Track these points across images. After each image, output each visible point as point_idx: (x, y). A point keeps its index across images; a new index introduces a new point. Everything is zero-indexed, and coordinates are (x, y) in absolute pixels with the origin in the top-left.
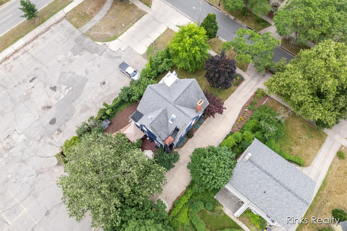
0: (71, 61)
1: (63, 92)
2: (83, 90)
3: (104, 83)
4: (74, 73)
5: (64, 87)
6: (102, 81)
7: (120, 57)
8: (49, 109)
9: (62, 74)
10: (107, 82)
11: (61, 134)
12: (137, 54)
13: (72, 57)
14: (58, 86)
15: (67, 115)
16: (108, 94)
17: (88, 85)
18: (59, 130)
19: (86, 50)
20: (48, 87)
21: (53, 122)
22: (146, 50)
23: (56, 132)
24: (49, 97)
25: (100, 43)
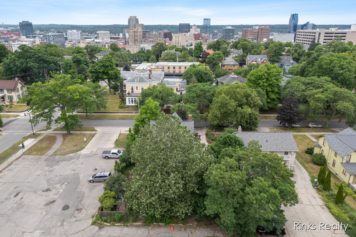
1: (60, 189)
2: (79, 179)
4: (61, 175)
5: (58, 185)
6: (92, 169)
7: (97, 154)
8: (54, 203)
9: (49, 180)
10: (98, 168)
11: (83, 211)
12: (109, 148)
13: (51, 169)
14: (50, 187)
15: (78, 198)
17: (82, 175)
18: (77, 209)
19: (61, 161)
20: (40, 192)
21: (66, 208)
22: (114, 145)
23: (76, 212)
24: (47, 196)
25: (72, 155)
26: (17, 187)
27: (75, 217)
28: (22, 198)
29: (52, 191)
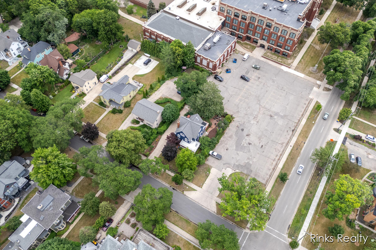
0: (248, 158)
1: (244, 142)
2: (236, 145)
3: (227, 150)
4: (244, 152)
5: (245, 145)
6: (228, 151)
7: (224, 164)
8: (247, 135)
9: (249, 151)
10: (226, 150)
11: (236, 126)
12: (215, 168)
13: (248, 161)
14: (248, 145)
15: (238, 133)
16: (223, 145)
17: (234, 148)
18: (238, 127)
19: (243, 166)
20: (253, 144)
21: (243, 130)
22: (211, 170)
24: (250, 140)
25: (238, 171)
26: (263, 152)
28: (259, 143)
29: (248, 142)
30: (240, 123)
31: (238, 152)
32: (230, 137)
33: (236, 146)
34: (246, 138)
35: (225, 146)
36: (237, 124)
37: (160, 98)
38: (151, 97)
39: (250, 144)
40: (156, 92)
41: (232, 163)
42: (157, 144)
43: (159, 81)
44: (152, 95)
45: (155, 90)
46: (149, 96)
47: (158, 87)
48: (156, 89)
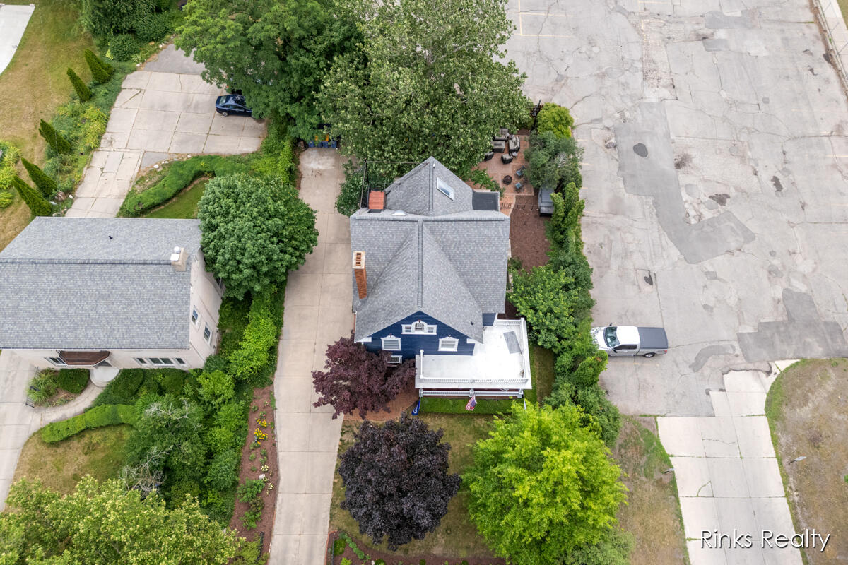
0: (773, 273)
1: (694, 203)
2: (669, 235)
4: (730, 252)
5: (707, 214)
6: (660, 280)
7: (696, 366)
8: (676, 162)
9: (748, 235)
10: (647, 288)
11: (601, 143)
12: (669, 413)
13: (782, 283)
14: (721, 208)
15: (633, 176)
16: (614, 264)
17: (674, 253)
18: (615, 147)
19: (784, 324)
20: (732, 192)
21: (641, 150)
22: (662, 441)
23: (613, 140)
24: (704, 180)
25: (783, 365)
26: (803, 209)
27: (608, 129)
28: (756, 174)
29: (709, 196)
30: (608, 123)
31: (708, 266)
32: (615, 212)
33: (679, 242)
34: (683, 178)
35: (629, 265)
36: (598, 134)
37: (140, 180)
38: (85, 194)
39: (721, 199)
40: (99, 159)
41: (724, 334)
42: (271, 456)
43: (86, 95)
44: (80, 182)
45: (90, 150)
46: (68, 191)
47: (96, 126)
48: (90, 141)
